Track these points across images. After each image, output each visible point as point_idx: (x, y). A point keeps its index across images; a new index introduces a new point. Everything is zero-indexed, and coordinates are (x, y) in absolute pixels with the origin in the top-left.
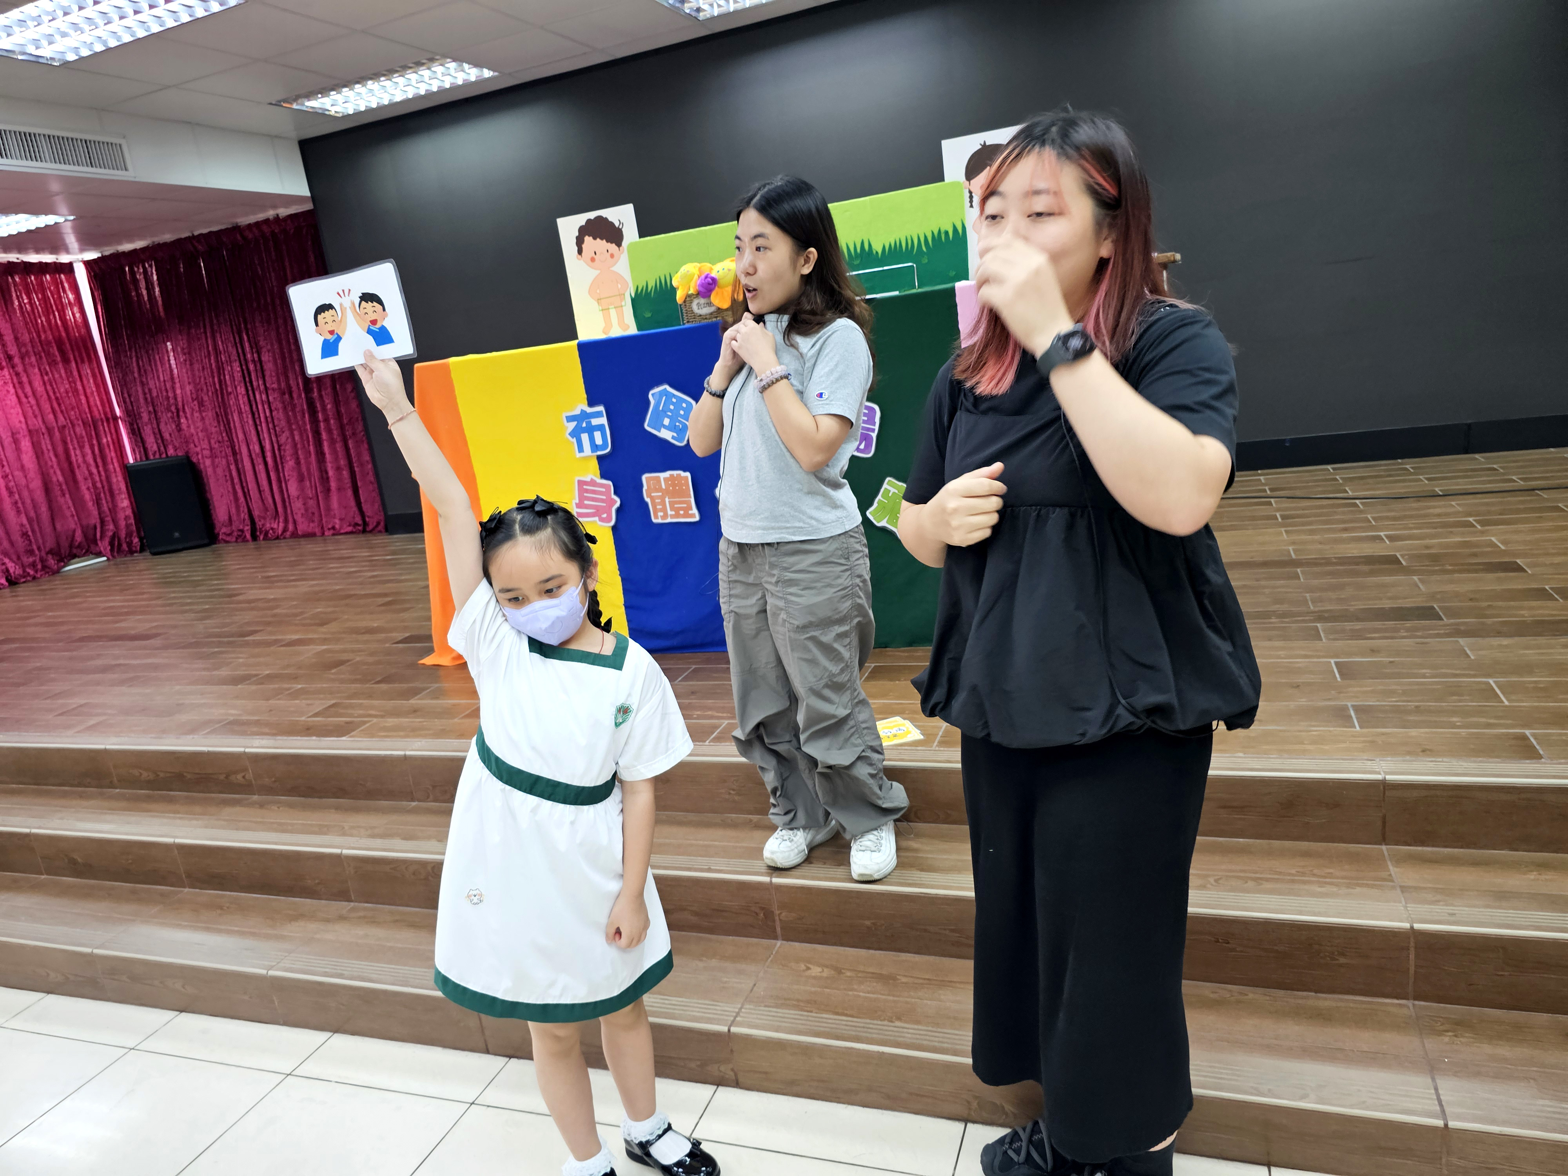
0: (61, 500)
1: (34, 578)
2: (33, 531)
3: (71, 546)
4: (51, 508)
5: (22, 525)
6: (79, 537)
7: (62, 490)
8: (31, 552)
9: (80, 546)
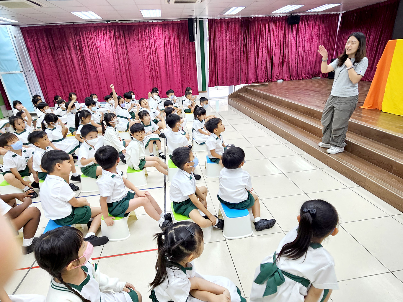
0: (317, 65)
1: (307, 79)
2: (310, 70)
3: (315, 74)
4: (315, 66)
5: (309, 68)
6: (317, 73)
7: (318, 63)
8: (308, 74)
9: (317, 75)
